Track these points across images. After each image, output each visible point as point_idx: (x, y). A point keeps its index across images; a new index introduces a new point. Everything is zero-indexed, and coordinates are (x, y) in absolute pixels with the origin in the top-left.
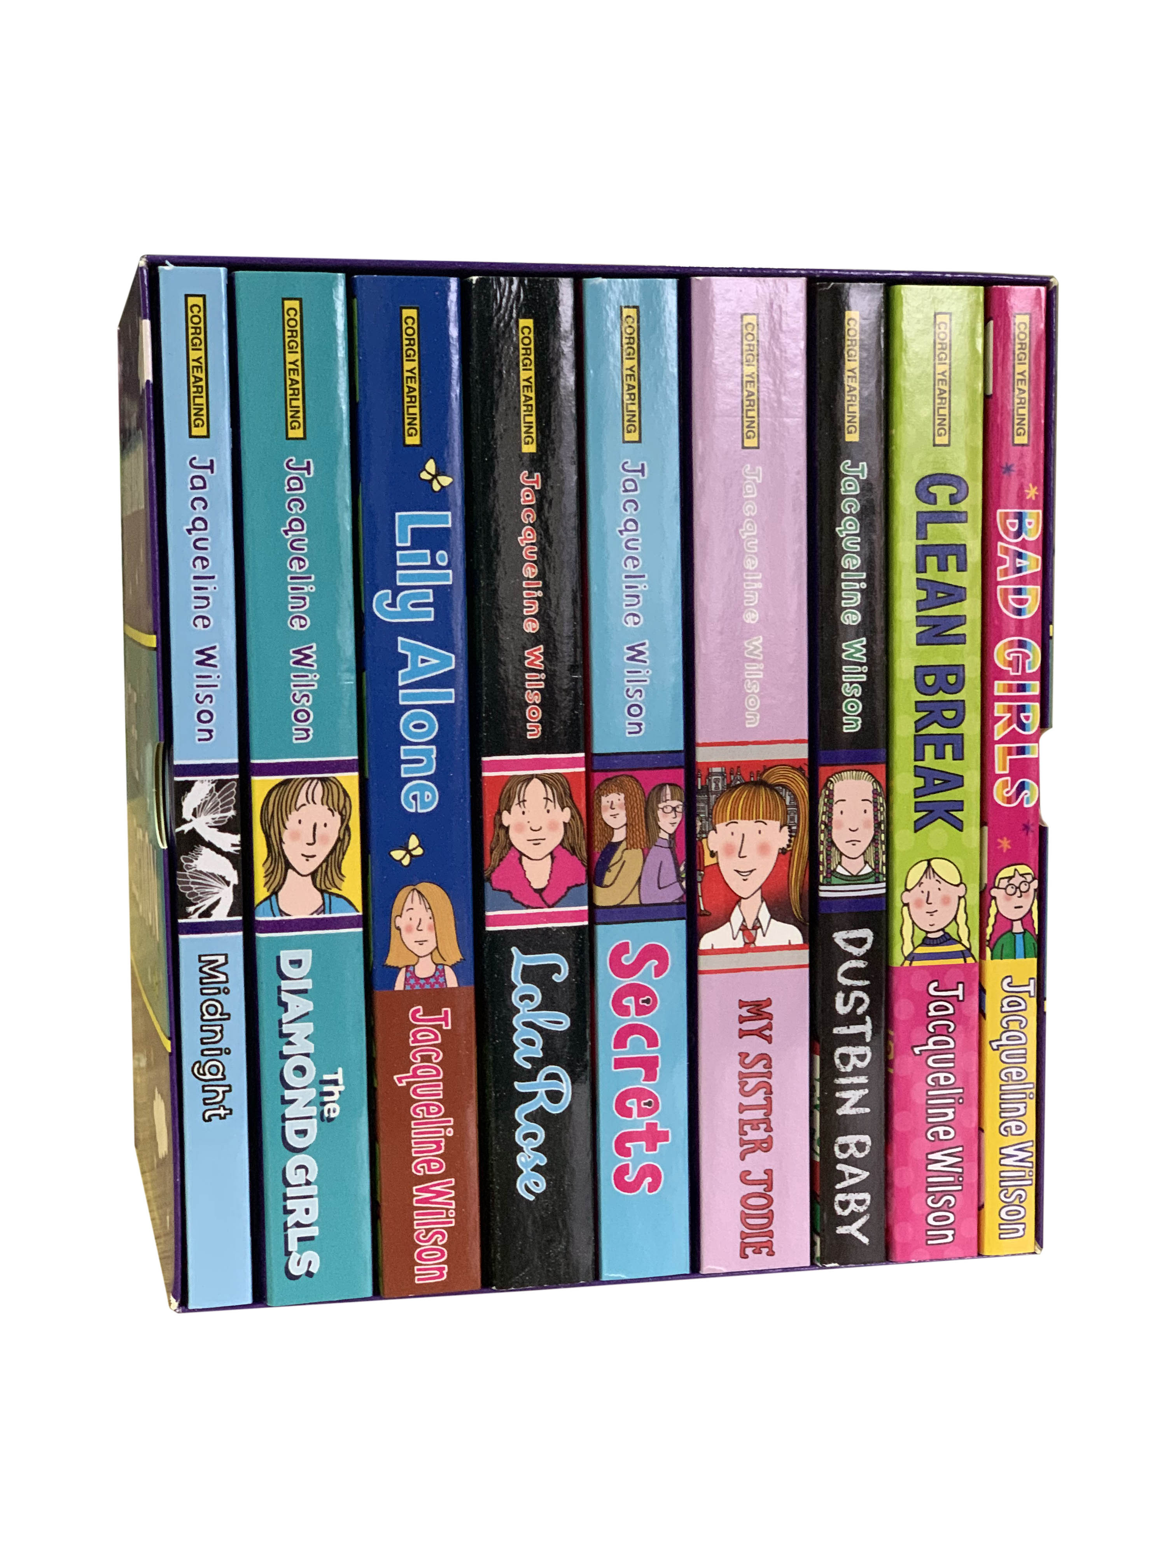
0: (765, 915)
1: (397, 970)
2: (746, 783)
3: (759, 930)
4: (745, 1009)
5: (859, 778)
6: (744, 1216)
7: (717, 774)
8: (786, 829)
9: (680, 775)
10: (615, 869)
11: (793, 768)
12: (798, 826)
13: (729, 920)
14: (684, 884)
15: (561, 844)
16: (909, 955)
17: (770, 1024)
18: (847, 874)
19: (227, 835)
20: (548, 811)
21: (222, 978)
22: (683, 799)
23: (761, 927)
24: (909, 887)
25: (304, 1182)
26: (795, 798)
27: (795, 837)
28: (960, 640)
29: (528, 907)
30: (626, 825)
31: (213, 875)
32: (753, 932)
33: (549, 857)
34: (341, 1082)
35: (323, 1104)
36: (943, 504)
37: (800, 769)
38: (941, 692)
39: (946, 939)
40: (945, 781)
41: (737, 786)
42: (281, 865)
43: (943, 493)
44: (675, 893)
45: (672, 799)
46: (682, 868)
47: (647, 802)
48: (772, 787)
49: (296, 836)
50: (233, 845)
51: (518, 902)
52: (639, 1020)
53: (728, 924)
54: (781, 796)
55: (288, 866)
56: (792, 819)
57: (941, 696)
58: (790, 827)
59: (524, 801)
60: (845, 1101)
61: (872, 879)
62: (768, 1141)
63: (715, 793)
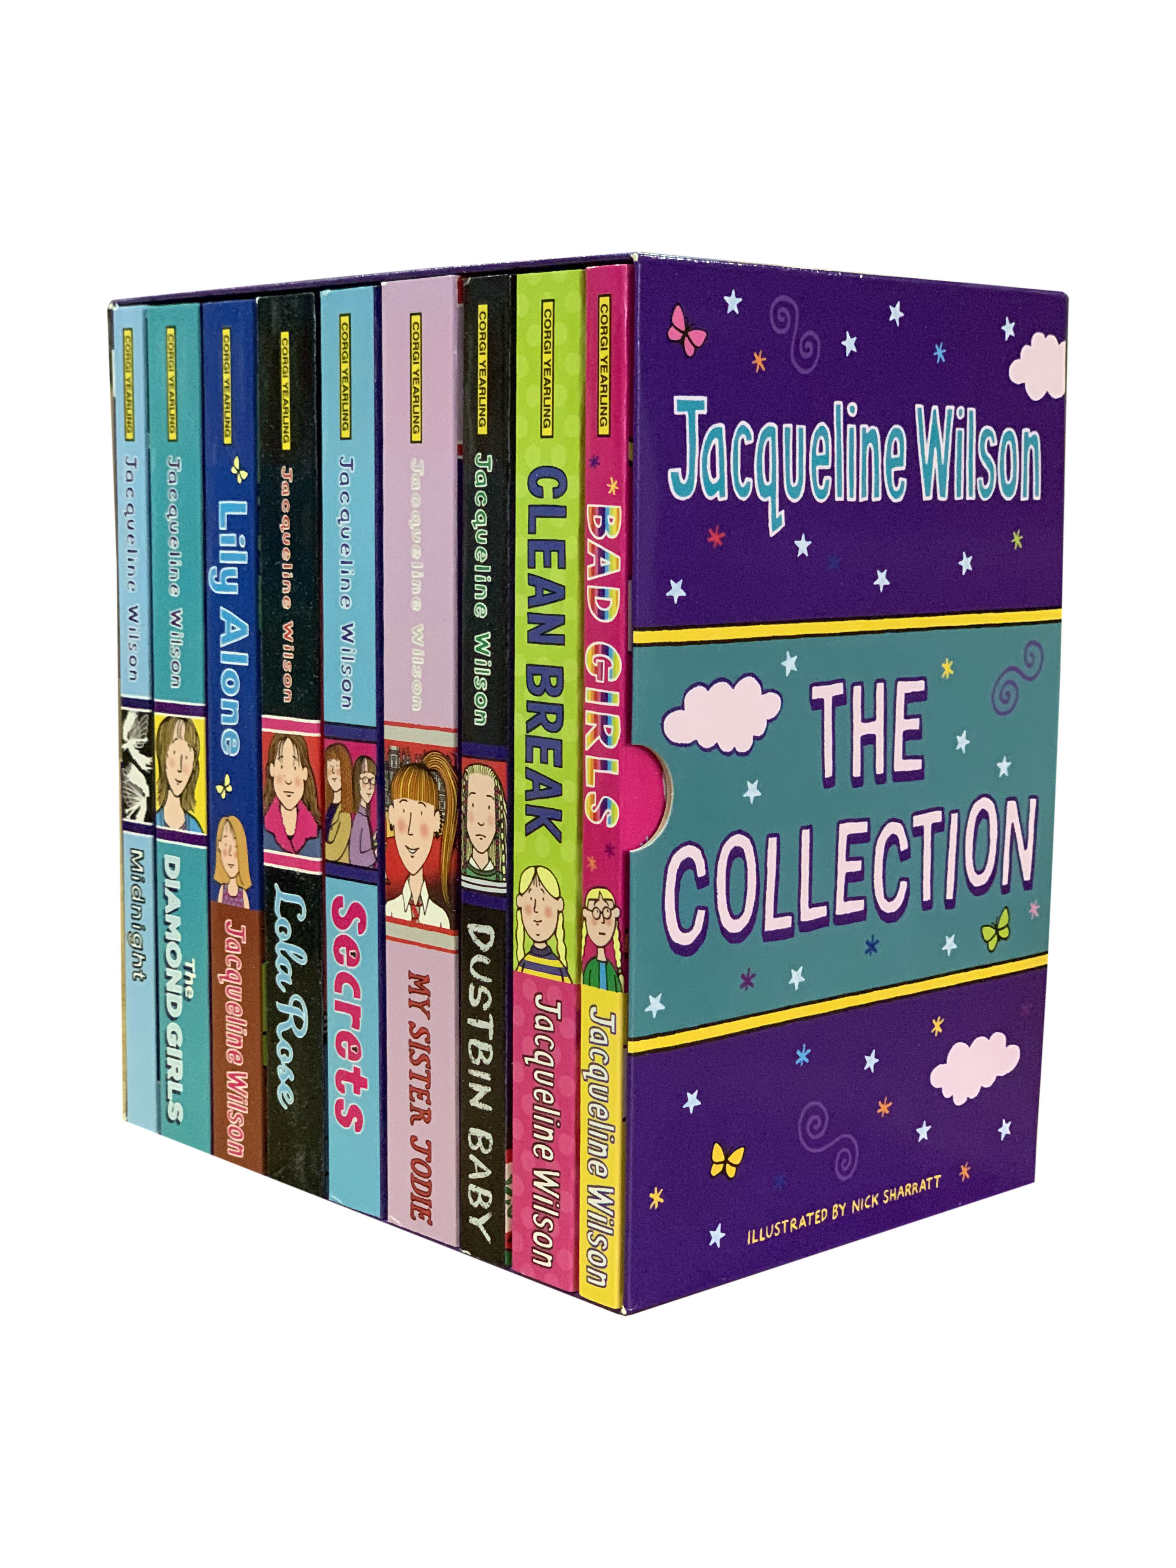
0: (425, 895)
1: (220, 885)
2: (413, 765)
3: (422, 907)
4: (413, 980)
5: (484, 773)
6: (414, 1179)
7: (394, 752)
8: (438, 813)
9: (373, 749)
10: (335, 827)
11: (443, 755)
12: (446, 814)
13: (401, 893)
14: (376, 851)
15: (302, 799)
16: (521, 961)
17: (428, 1000)
18: (477, 868)
19: (143, 756)
20: (295, 768)
21: (141, 870)
22: (376, 773)
23: (422, 905)
24: (522, 892)
25: (175, 1046)
26: (444, 785)
27: (444, 822)
28: (560, 640)
29: (285, 851)
30: (341, 789)
31: (136, 786)
32: (417, 908)
33: (295, 809)
34: (194, 970)
35: (185, 986)
36: (548, 499)
37: (447, 757)
38: (545, 694)
39: (547, 953)
40: (549, 788)
41: (407, 766)
42: (165, 786)
43: (548, 484)
44: (368, 860)
45: (369, 771)
46: (375, 837)
47: (353, 771)
48: (429, 771)
49: (172, 764)
50: (147, 766)
51: (278, 844)
52: (348, 970)
53: (401, 896)
54: (435, 781)
55: (169, 788)
56: (442, 805)
57: (546, 698)
58: (440, 813)
59: (282, 757)
60: (475, 1093)
61: (494, 878)
62: (428, 1112)
63: (394, 770)
